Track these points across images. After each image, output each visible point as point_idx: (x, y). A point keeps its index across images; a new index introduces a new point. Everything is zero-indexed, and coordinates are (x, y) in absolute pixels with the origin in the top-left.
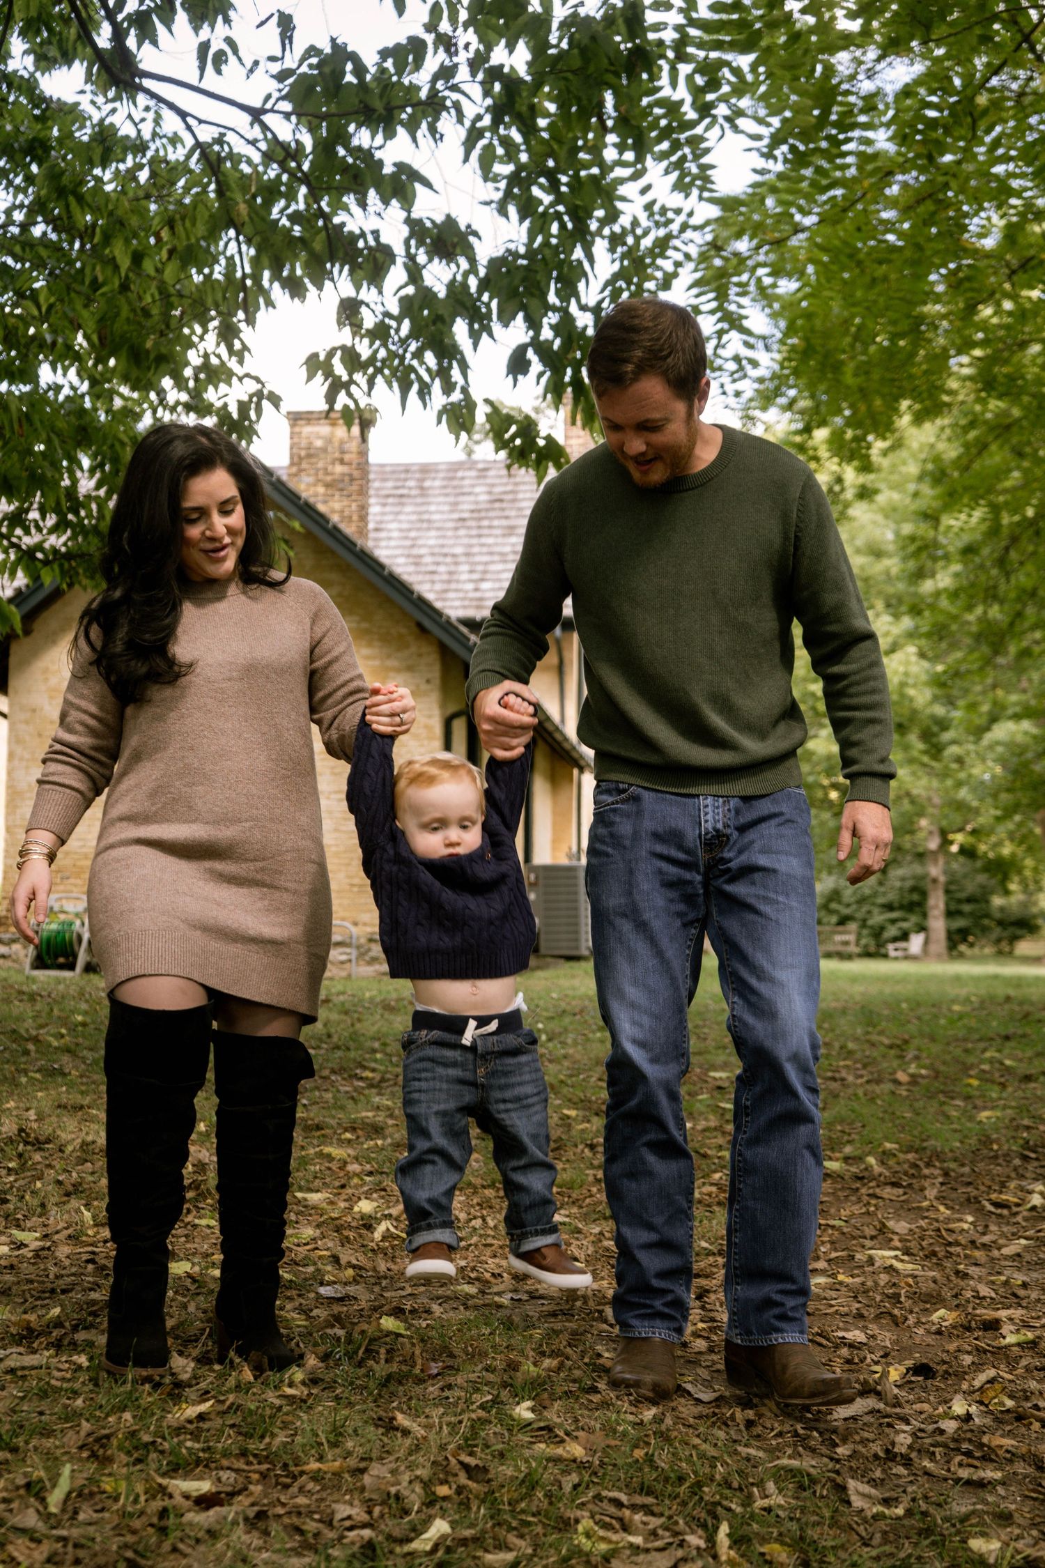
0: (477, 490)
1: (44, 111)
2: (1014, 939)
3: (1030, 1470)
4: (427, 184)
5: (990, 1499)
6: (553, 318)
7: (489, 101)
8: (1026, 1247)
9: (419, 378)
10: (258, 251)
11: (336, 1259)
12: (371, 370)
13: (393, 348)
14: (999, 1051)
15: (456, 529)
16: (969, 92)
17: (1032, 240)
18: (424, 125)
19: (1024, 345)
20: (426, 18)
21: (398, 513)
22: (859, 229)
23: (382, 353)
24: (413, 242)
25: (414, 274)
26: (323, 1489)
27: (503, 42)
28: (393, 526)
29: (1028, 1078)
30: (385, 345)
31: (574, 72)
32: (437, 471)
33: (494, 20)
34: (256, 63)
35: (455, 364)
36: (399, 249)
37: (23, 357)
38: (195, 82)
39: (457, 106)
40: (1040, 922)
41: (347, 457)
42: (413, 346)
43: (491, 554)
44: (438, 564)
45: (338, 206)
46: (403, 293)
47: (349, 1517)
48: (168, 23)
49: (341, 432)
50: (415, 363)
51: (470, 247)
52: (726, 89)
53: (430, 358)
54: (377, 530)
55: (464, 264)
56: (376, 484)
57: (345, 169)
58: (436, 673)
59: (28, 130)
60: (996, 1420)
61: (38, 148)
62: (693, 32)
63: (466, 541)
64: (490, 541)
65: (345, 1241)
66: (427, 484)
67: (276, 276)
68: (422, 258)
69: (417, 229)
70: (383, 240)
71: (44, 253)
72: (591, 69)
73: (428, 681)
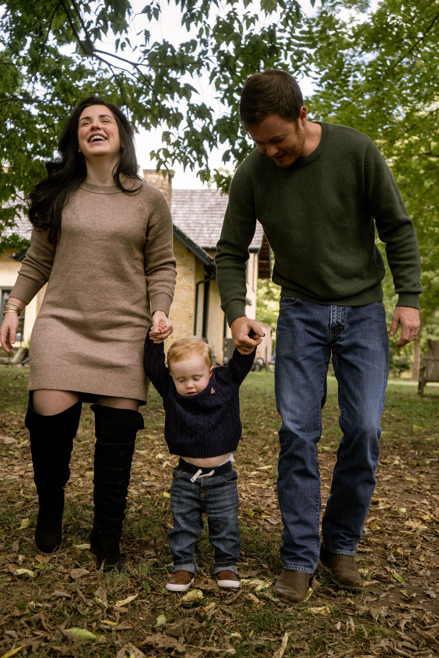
0: (211, 200)
1: (60, 60)
2: (401, 371)
3: (382, 549)
4: (196, 91)
5: (368, 557)
6: (239, 141)
7: (219, 63)
8: (391, 478)
9: (190, 161)
10: (135, 113)
11: (149, 473)
12: (173, 157)
13: (181, 149)
14: (390, 411)
15: (203, 214)
16: (392, 66)
17: (415, 118)
18: (195, 71)
19: (411, 156)
20: (197, 33)
21: (182, 208)
22: (352, 112)
23: (177, 151)
24: (190, 112)
25: (190, 123)
26: (141, 546)
27: (225, 42)
28: (180, 212)
29: (399, 421)
30: (178, 148)
31: (250, 54)
32: (197, 193)
33: (221, 35)
34: (136, 47)
35: (203, 156)
36: (185, 115)
37: (48, 147)
38: (114, 54)
39: (207, 64)
40: (410, 366)
41: (164, 187)
42: (189, 149)
43: (215, 224)
44: (196, 227)
45: (164, 97)
46: (186, 130)
47: (150, 555)
48: (105, 32)
49: (162, 177)
50: (189, 155)
51: (210, 115)
52: (304, 61)
53: (194, 153)
54: (174, 213)
55: (208, 120)
56: (174, 197)
57: (167, 85)
58: (193, 267)
59: (54, 67)
60: (374, 533)
61: (57, 73)
62: (293, 40)
63: (206, 219)
64: (215, 219)
65: (152, 467)
66: (193, 197)
67: (140, 122)
68: (193, 118)
69: (191, 107)
70: (179, 111)
71: (57, 111)
72: (256, 53)
73: (191, 270)
